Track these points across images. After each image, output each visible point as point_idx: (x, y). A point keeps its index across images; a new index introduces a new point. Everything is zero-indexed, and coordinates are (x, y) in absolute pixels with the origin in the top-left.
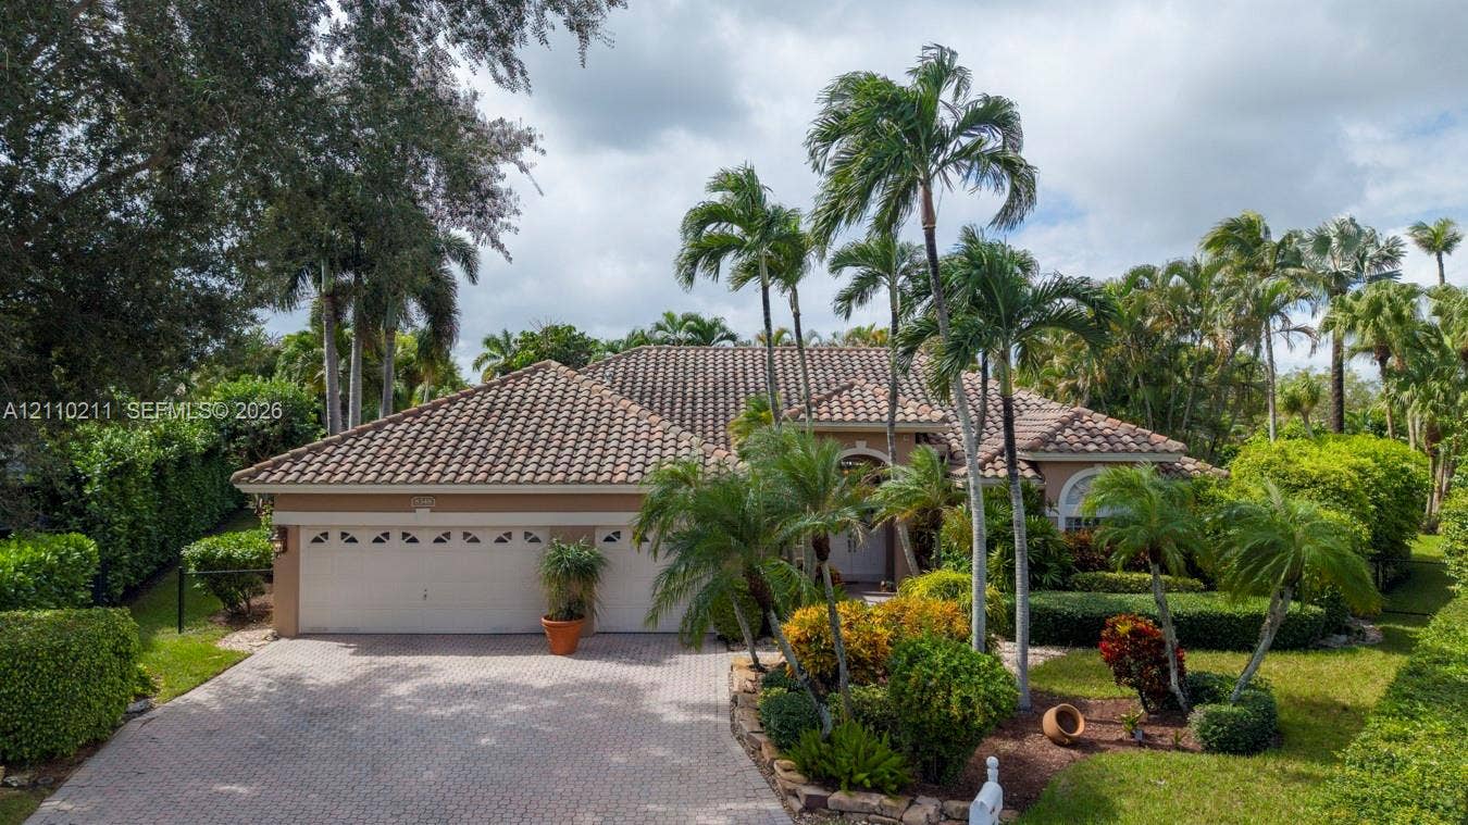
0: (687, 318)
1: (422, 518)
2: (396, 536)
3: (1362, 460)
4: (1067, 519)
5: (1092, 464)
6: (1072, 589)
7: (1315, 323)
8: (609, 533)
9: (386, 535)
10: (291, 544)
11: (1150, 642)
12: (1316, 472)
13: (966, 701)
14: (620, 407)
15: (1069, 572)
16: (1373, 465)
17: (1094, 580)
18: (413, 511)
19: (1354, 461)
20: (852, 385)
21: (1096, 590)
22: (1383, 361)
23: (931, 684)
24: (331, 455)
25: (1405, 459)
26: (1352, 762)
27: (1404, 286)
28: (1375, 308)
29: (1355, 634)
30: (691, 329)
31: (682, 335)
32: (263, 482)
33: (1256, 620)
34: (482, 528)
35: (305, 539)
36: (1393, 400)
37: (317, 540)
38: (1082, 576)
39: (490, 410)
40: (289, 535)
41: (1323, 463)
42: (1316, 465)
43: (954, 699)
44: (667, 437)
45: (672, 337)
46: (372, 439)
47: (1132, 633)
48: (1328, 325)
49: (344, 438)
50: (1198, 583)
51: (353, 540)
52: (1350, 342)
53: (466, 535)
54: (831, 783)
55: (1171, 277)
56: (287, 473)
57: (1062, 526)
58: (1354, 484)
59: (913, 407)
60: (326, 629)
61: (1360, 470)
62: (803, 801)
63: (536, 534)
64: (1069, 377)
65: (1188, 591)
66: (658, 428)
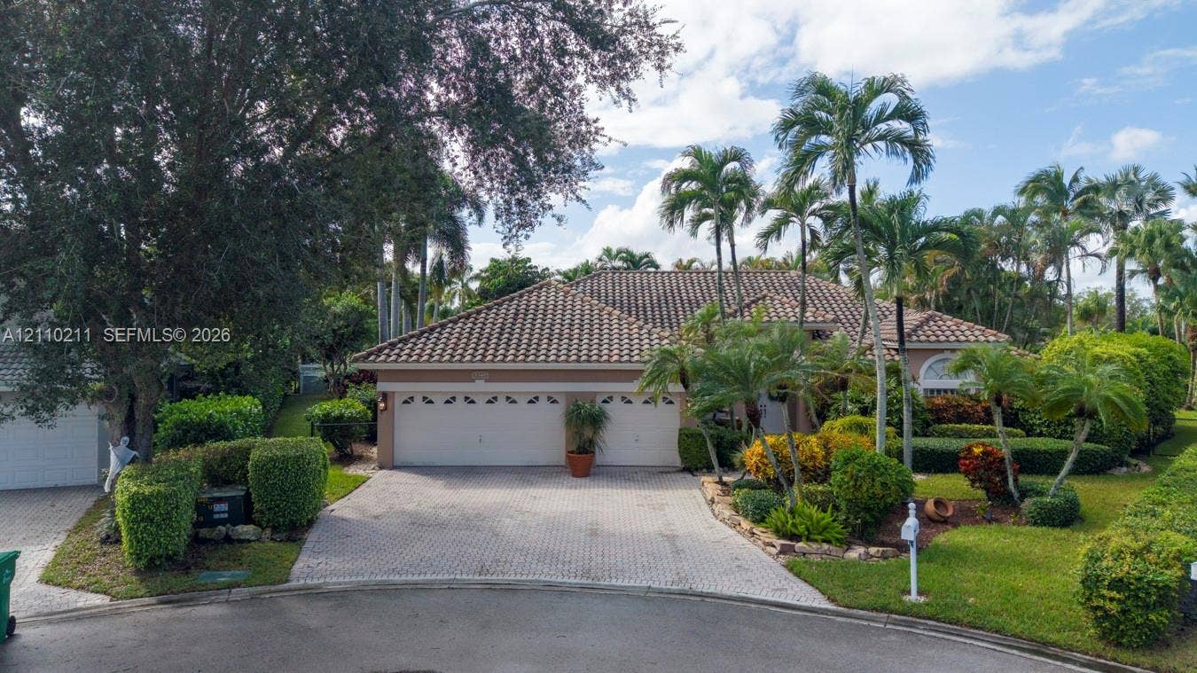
0: (619, 252)
1: (480, 387)
2: (460, 399)
3: (1139, 349)
4: (924, 389)
5: (942, 351)
6: (931, 435)
7: (1104, 251)
8: (605, 397)
9: (454, 398)
10: (390, 404)
11: (995, 459)
12: (1106, 356)
13: (884, 485)
14: (605, 312)
15: (928, 425)
16: (1147, 353)
17: (947, 430)
18: (473, 381)
19: (1133, 350)
20: (765, 297)
21: (948, 436)
22: (1155, 280)
23: (860, 475)
24: (415, 344)
25: (1171, 350)
26: (1130, 514)
27: (1172, 222)
28: (1150, 239)
29: (1133, 467)
30: (624, 260)
31: (618, 263)
32: (374, 361)
33: (1063, 454)
34: (520, 393)
35: (398, 401)
36: (1162, 309)
37: (406, 402)
38: (937, 427)
39: (516, 314)
40: (388, 398)
41: (1111, 351)
42: (1105, 351)
43: (877, 484)
44: (642, 332)
45: (609, 265)
46: (440, 333)
47: (983, 453)
48: (1113, 252)
49: (422, 333)
50: (1021, 432)
51: (431, 402)
52: (1131, 265)
53: (508, 398)
54: (795, 537)
55: (996, 218)
56: (389, 356)
57: (921, 393)
58: (1134, 365)
59: (811, 312)
60: (411, 463)
61: (1138, 356)
62: (778, 548)
63: (556, 397)
64: (919, 292)
65: (1014, 436)
66: (634, 326)
